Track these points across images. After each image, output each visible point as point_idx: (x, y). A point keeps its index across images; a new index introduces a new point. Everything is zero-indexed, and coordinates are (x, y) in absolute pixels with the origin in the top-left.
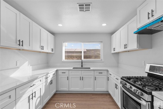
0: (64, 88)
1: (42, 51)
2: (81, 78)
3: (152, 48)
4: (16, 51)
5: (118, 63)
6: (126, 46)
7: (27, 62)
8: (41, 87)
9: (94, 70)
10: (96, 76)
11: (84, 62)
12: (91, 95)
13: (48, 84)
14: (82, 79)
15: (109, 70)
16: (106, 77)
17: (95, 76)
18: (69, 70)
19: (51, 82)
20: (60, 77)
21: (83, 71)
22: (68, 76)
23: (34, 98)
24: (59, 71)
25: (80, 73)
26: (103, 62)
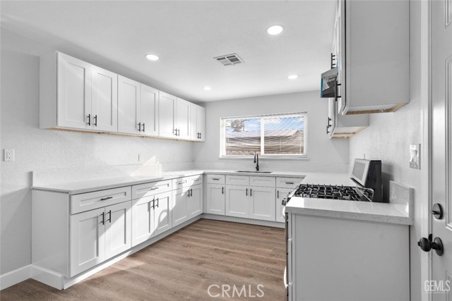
0: (216, 209)
1: (177, 137)
3: (369, 125)
4: (139, 139)
7: (154, 158)
8: (168, 194)
9: (276, 177)
10: (279, 190)
11: (262, 160)
13: (183, 194)
14: (249, 192)
17: (277, 189)
18: (225, 175)
19: (190, 193)
20: (209, 186)
21: (252, 178)
22: (223, 186)
23: (156, 207)
24: (209, 176)
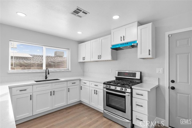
2: (53, 93)
3: (117, 60)
5: (84, 72)
6: (100, 57)
9: (67, 81)
10: (70, 87)
12: (65, 110)
15: (81, 79)
16: (78, 87)
17: (68, 87)
18: (33, 85)
22: (31, 94)
25: (49, 87)
26: (70, 71)
